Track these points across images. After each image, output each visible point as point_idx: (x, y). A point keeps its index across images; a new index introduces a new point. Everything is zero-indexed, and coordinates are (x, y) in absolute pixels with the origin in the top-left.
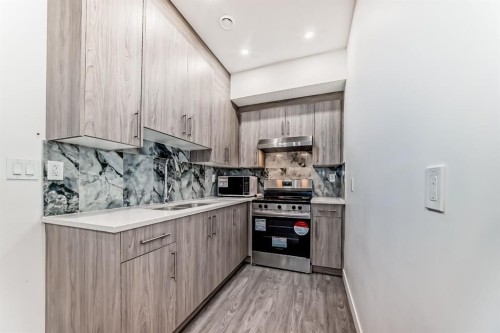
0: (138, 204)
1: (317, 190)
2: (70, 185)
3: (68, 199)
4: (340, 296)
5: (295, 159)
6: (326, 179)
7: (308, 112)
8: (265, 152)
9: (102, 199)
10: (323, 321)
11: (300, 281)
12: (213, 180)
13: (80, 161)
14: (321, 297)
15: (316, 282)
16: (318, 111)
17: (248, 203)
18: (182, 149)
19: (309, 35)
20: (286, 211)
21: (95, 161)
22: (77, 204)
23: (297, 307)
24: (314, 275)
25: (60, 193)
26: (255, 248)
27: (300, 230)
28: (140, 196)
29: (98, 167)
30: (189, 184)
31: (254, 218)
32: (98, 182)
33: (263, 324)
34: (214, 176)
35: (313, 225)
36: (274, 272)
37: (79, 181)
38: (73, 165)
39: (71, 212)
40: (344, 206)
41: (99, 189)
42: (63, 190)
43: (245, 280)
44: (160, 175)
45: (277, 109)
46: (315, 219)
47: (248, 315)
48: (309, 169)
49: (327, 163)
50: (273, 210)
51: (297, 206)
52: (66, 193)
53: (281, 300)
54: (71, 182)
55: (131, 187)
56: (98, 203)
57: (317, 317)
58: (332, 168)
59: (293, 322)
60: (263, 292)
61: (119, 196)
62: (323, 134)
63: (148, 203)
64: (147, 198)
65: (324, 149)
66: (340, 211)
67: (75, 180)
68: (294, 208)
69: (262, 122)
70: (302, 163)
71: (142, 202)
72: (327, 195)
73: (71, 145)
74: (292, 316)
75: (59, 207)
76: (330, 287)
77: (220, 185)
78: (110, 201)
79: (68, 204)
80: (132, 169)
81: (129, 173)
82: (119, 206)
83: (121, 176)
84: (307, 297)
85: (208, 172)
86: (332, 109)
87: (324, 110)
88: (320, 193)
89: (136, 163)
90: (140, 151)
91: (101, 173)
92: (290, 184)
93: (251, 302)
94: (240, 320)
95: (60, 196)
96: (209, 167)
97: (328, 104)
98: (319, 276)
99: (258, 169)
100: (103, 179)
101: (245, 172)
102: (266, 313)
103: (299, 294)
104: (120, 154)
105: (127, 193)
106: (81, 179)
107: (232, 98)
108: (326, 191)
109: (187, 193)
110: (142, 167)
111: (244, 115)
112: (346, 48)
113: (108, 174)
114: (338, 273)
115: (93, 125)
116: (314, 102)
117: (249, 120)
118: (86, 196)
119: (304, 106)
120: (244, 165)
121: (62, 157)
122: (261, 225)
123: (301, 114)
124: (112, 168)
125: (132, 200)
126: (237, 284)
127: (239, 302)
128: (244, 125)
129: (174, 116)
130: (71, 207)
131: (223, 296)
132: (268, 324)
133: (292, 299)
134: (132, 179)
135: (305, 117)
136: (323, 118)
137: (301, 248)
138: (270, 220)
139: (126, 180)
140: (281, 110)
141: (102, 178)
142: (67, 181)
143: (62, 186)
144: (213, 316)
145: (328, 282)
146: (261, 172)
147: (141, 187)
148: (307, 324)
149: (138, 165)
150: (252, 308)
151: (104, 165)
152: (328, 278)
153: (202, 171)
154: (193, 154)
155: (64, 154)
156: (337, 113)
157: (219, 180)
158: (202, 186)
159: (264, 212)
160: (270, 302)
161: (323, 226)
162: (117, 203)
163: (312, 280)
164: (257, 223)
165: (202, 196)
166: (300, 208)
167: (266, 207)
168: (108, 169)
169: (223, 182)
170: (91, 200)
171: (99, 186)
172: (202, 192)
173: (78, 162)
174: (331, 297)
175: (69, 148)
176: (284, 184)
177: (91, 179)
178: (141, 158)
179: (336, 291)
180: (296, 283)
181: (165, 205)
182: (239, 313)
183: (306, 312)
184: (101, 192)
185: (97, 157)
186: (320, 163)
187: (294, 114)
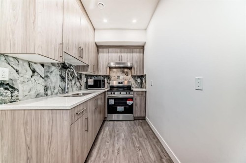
0: (52, 94)
1: (133, 86)
2: (13, 84)
3: (12, 93)
4: (148, 127)
5: (123, 72)
6: (136, 81)
7: (130, 53)
8: (110, 68)
9: (33, 93)
10: (145, 137)
11: (131, 124)
12: (85, 81)
13: (19, 69)
14: (141, 128)
15: (137, 123)
16: (134, 52)
17: (105, 92)
18: (72, 64)
19: (134, 21)
20: (123, 95)
21: (29, 68)
22: (17, 96)
23: (134, 134)
24: (135, 121)
25: (6, 89)
26: (109, 113)
27: (129, 103)
28: (53, 90)
29: (31, 73)
30: (75, 83)
31: (108, 99)
32: (30, 82)
33: (124, 144)
34: (85, 79)
35: (134, 100)
36: (119, 122)
37: (19, 82)
38: (15, 71)
39: (14, 102)
40: (146, 92)
41: (31, 86)
42: (8, 87)
43: (107, 128)
44: (63, 78)
45: (117, 49)
46: (135, 97)
47: (116, 142)
48: (130, 76)
49: (138, 74)
50: (117, 95)
51: (128, 92)
52: (10, 89)
53: (127, 133)
54: (14, 82)
55: (48, 85)
56: (30, 95)
57: (143, 136)
58: (139, 77)
59: (135, 140)
60: (118, 131)
61: (41, 90)
62: (136, 62)
63: (57, 94)
64: (56, 91)
65: (137, 68)
66: (144, 93)
67: (16, 81)
68: (127, 93)
69: (110, 54)
70: (127, 74)
71: (54, 94)
72: (137, 88)
73: (13, 57)
74: (134, 138)
75: (6, 98)
76: (143, 124)
77: (89, 83)
78: (37, 93)
79: (12, 96)
80: (48, 74)
81: (47, 76)
82: (42, 96)
83: (43, 78)
84: (136, 129)
85: (83, 77)
86: (140, 52)
87: (137, 53)
88: (134, 87)
89: (50, 71)
90: (53, 64)
91: (32, 77)
92: (122, 83)
93: (114, 136)
94: (113, 145)
95: (6, 91)
96: (83, 74)
97: (138, 50)
98: (137, 121)
99: (107, 76)
100: (33, 81)
101: (99, 77)
102: (123, 139)
103: (133, 129)
104: (43, 65)
105: (46, 88)
106: (20, 79)
107: (96, 41)
108: (136, 86)
109: (75, 88)
110: (54, 73)
111: (100, 50)
112: (146, 29)
113: (36, 77)
114: (144, 118)
115: (42, 48)
116: (133, 49)
117: (103, 52)
118: (23, 91)
119: (129, 50)
120: (101, 74)
121: (7, 65)
122: (112, 102)
123: (127, 53)
124: (38, 74)
125: (49, 92)
126: (104, 130)
127: (109, 138)
128: (101, 55)
129: (76, 47)
130: (13, 98)
131: (100, 137)
132: (126, 143)
133: (131, 132)
134: (49, 80)
135: (129, 54)
136: (136, 55)
137: (129, 110)
138: (116, 99)
139: (45, 81)
140: (119, 50)
141: (33, 79)
142: (11, 81)
143: (8, 84)
144: (100, 147)
145: (141, 122)
146: (108, 77)
147: (53, 85)
148: (140, 139)
149: (51, 72)
150: (116, 139)
151: (34, 71)
152: (141, 121)
153: (81, 76)
154: (77, 67)
155: (9, 63)
156: (141, 54)
157: (88, 81)
158: (80, 84)
159: (113, 95)
160: (122, 135)
161: (138, 100)
162: (41, 94)
163: (135, 123)
164: (110, 101)
165: (81, 89)
166: (129, 93)
167: (114, 93)
168: (36, 74)
169: (91, 82)
170: (26, 93)
171: (31, 84)
172: (80, 87)
173: (18, 69)
174: (145, 127)
175: (12, 59)
176: (119, 83)
177: (26, 80)
178: (53, 68)
179: (145, 125)
180: (130, 125)
181: (67, 94)
182: (112, 142)
183: (138, 135)
184: (32, 88)
185: (29, 66)
186: (135, 74)
187: (124, 52)
